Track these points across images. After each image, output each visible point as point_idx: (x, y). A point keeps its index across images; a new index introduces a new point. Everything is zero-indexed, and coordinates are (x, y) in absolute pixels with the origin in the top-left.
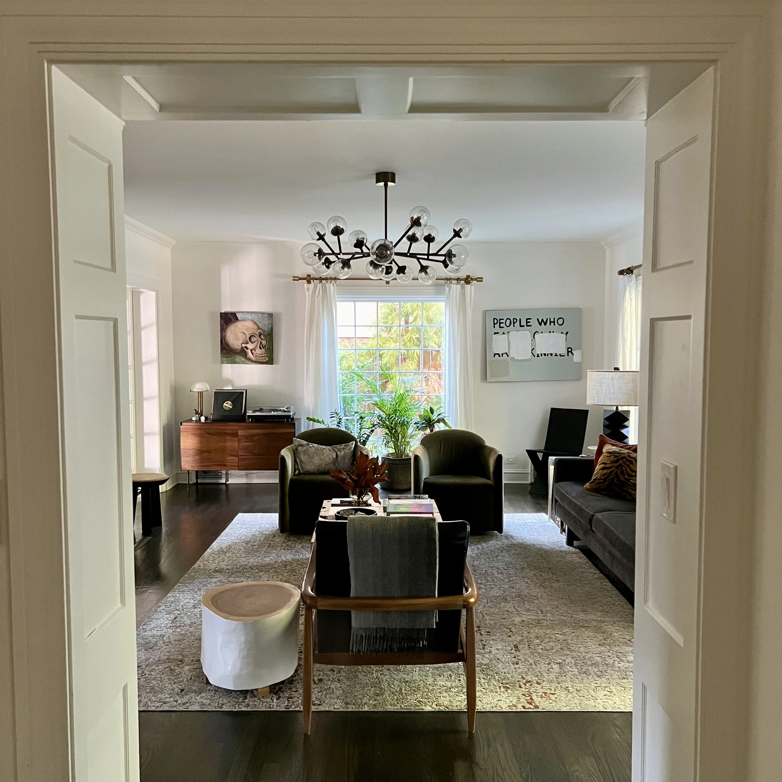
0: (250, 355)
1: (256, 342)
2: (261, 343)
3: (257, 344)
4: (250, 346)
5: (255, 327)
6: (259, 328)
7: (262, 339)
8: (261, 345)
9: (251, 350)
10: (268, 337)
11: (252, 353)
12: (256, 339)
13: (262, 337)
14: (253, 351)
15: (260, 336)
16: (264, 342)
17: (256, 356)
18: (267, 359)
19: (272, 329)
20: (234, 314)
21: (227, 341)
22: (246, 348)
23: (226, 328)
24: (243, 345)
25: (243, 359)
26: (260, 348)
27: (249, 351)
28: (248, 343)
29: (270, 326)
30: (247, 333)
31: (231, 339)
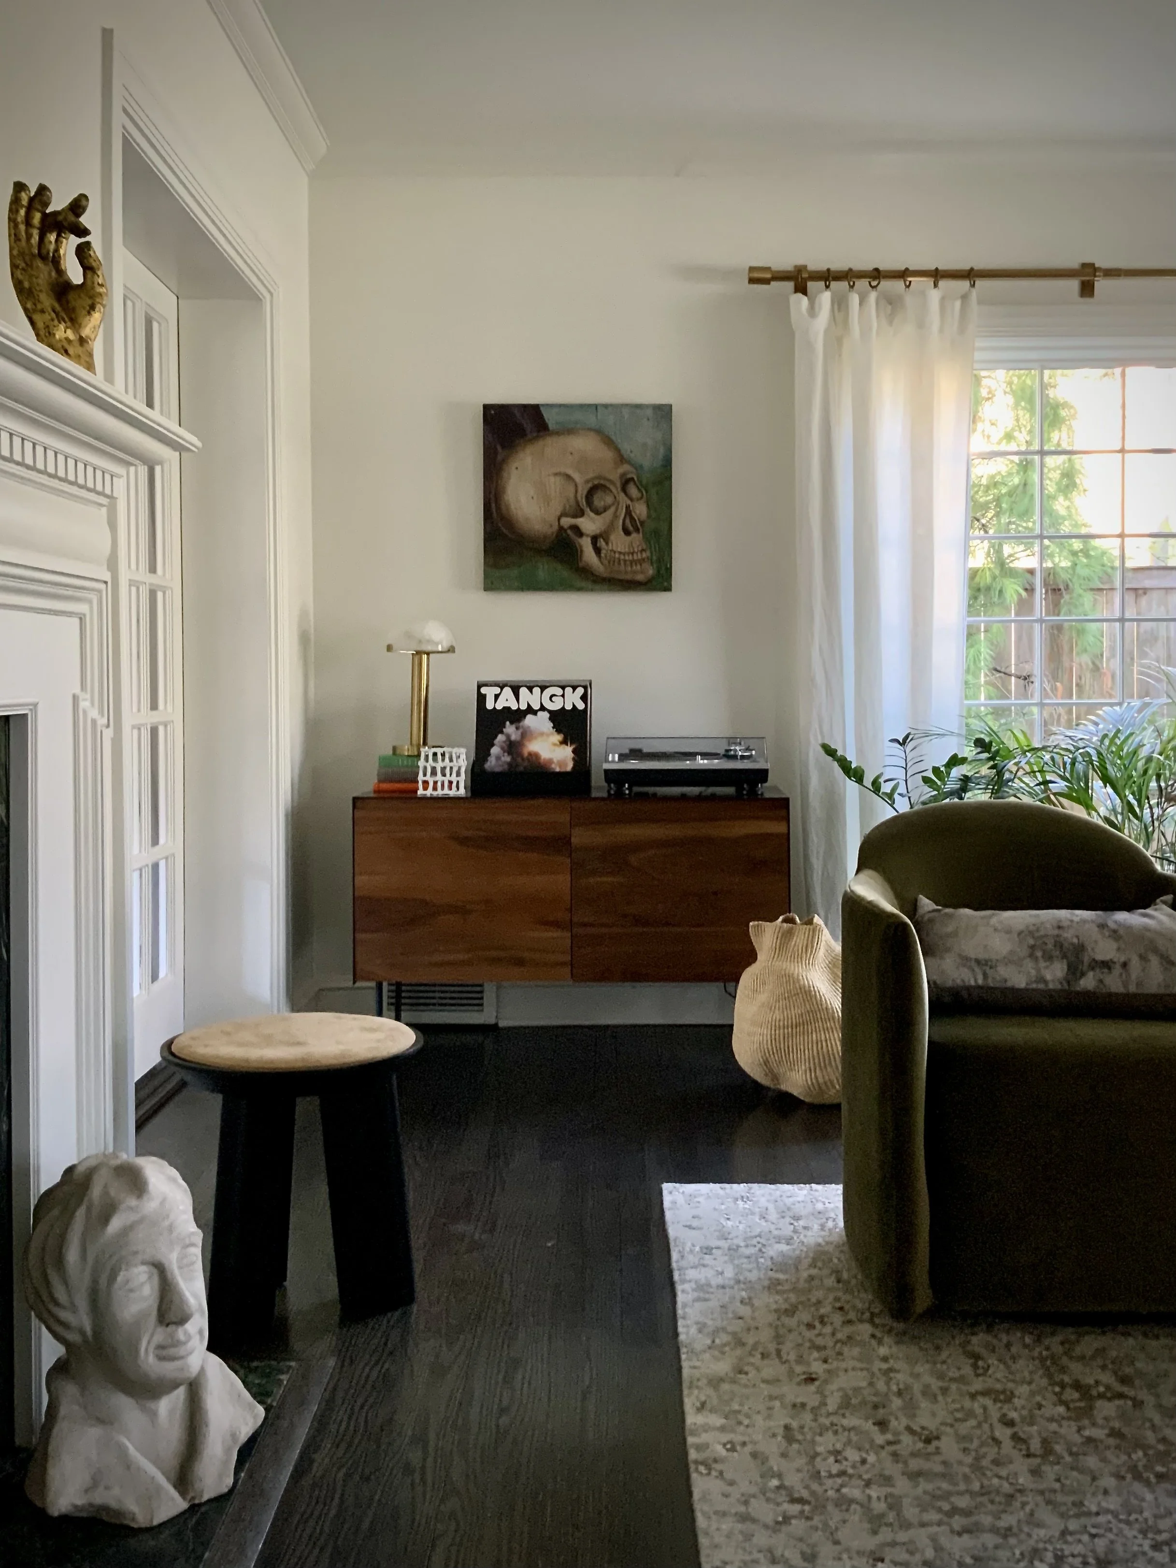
0: (589, 555)
1: (612, 509)
2: (629, 512)
3: (616, 516)
4: (590, 524)
5: (608, 454)
6: (622, 459)
7: (631, 500)
8: (628, 521)
9: (595, 539)
10: (653, 491)
11: (598, 551)
12: (609, 500)
13: (633, 491)
14: (601, 543)
15: (624, 490)
16: (640, 510)
17: (612, 561)
18: (651, 572)
19: (667, 463)
20: (533, 412)
21: (508, 507)
22: (577, 530)
23: (504, 461)
24: (566, 522)
25: (564, 573)
26: (627, 532)
27: (586, 544)
28: (581, 513)
29: (662, 451)
30: (577, 476)
31: (523, 499)
